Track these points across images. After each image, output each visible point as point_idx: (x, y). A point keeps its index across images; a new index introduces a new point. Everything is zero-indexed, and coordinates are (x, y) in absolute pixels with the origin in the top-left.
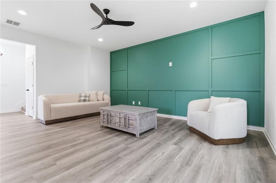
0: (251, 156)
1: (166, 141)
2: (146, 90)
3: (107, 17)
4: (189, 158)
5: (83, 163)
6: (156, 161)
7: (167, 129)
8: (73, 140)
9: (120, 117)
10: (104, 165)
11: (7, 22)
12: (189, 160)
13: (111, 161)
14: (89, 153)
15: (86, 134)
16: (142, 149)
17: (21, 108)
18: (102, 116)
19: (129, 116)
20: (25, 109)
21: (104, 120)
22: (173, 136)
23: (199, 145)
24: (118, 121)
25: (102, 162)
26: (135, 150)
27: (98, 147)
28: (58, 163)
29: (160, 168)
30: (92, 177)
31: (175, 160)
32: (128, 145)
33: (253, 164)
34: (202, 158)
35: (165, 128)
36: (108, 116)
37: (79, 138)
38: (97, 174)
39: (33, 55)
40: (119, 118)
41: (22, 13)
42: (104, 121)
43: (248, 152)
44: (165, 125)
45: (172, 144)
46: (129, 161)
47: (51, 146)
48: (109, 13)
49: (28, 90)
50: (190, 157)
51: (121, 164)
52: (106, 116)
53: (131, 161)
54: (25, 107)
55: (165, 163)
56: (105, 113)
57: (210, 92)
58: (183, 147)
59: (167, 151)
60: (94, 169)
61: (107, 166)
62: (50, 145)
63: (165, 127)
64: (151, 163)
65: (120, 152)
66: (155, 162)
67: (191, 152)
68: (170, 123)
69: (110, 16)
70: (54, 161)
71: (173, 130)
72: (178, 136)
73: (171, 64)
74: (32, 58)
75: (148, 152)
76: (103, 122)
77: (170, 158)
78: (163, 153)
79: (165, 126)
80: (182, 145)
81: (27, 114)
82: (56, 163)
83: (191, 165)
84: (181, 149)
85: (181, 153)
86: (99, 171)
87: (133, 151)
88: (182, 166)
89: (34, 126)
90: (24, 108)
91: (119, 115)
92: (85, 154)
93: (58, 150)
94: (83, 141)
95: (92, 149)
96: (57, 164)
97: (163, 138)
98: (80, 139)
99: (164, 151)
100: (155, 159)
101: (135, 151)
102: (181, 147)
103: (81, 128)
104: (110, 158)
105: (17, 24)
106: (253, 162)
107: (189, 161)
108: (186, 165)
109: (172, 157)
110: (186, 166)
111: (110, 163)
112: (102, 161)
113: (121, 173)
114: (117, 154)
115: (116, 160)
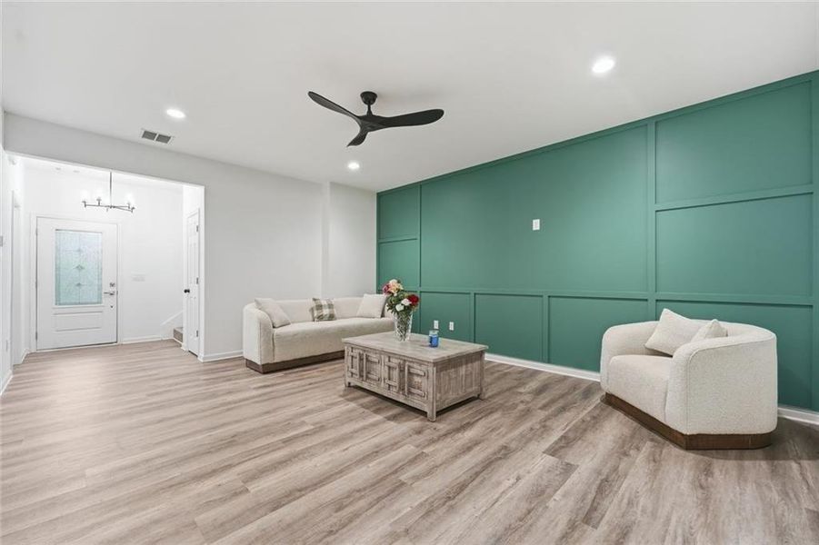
0: (786, 507)
1: (526, 440)
2: (469, 294)
3: (369, 111)
4: (594, 501)
5: (313, 493)
6: (499, 503)
7: (528, 402)
8: (288, 424)
9: (392, 365)
10: (362, 503)
11: (144, 136)
12: (592, 505)
13: (381, 494)
14: (327, 463)
15: (320, 410)
16: (459, 462)
17: (172, 332)
18: (348, 360)
19: (411, 364)
20: (182, 335)
21: (354, 370)
22: (544, 426)
23: (620, 459)
24: (387, 376)
25: (358, 495)
26: (441, 465)
27: (347, 449)
28: (254, 487)
29: (510, 525)
30: (332, 537)
31: (551, 504)
32: (425, 447)
33: (792, 536)
34: (630, 503)
35: (522, 402)
36: (361, 359)
37: (303, 419)
38: (345, 530)
39: (199, 210)
40: (387, 368)
41: (176, 114)
42: (352, 373)
43: (775, 491)
44: (522, 390)
45: (544, 453)
46: (426, 497)
47: (236, 438)
48: (374, 100)
49: (189, 291)
50: (595, 498)
51: (407, 504)
52: (356, 361)
53: (433, 496)
54: (182, 328)
55: (524, 511)
56: (356, 353)
57: (652, 303)
58: (572, 463)
59: (529, 472)
60: (339, 513)
61: (371, 506)
62: (235, 436)
63: (523, 398)
64: (484, 508)
65: (402, 468)
66: (496, 505)
67: (598, 482)
68: (533, 385)
69: (379, 110)
70: (245, 482)
71: (544, 407)
72: (558, 426)
73: (536, 225)
74: (197, 216)
75: (477, 474)
76: (350, 374)
77: (539, 494)
78: (518, 479)
79: (521, 393)
80: (570, 459)
81: (184, 345)
82: (249, 488)
83: (599, 522)
84: (568, 469)
85: (569, 482)
86: (351, 521)
87: (437, 467)
88: (572, 526)
89: (198, 380)
90: (179, 330)
91: (387, 360)
92: (316, 466)
93: (253, 450)
94: (312, 427)
95: (332, 454)
96: (252, 491)
97: (516, 432)
98: (303, 423)
99: (521, 472)
100: (497, 496)
101: (443, 467)
102: (568, 464)
103: (306, 390)
104: (378, 482)
105: (164, 139)
106: (794, 530)
107: (593, 509)
108: (583, 521)
109: (543, 492)
110: (586, 526)
111: (379, 500)
112: (359, 491)
113: (407, 531)
114: (396, 472)
115: (392, 491)
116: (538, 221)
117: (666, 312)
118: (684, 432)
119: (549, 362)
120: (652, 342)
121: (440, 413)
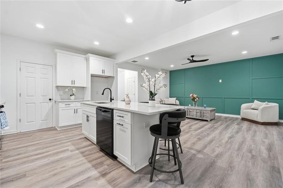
3: (193, 59)
9: (197, 112)
11: (132, 61)
19: (204, 111)
24: (196, 114)
48: (193, 57)
57: (251, 99)
69: (194, 59)
73: (220, 81)
78: (234, 127)
85: (243, 128)
102: (241, 126)
116: (221, 80)
117: (256, 101)
118: (261, 122)
119: (224, 113)
120: (253, 107)
121: (211, 120)
